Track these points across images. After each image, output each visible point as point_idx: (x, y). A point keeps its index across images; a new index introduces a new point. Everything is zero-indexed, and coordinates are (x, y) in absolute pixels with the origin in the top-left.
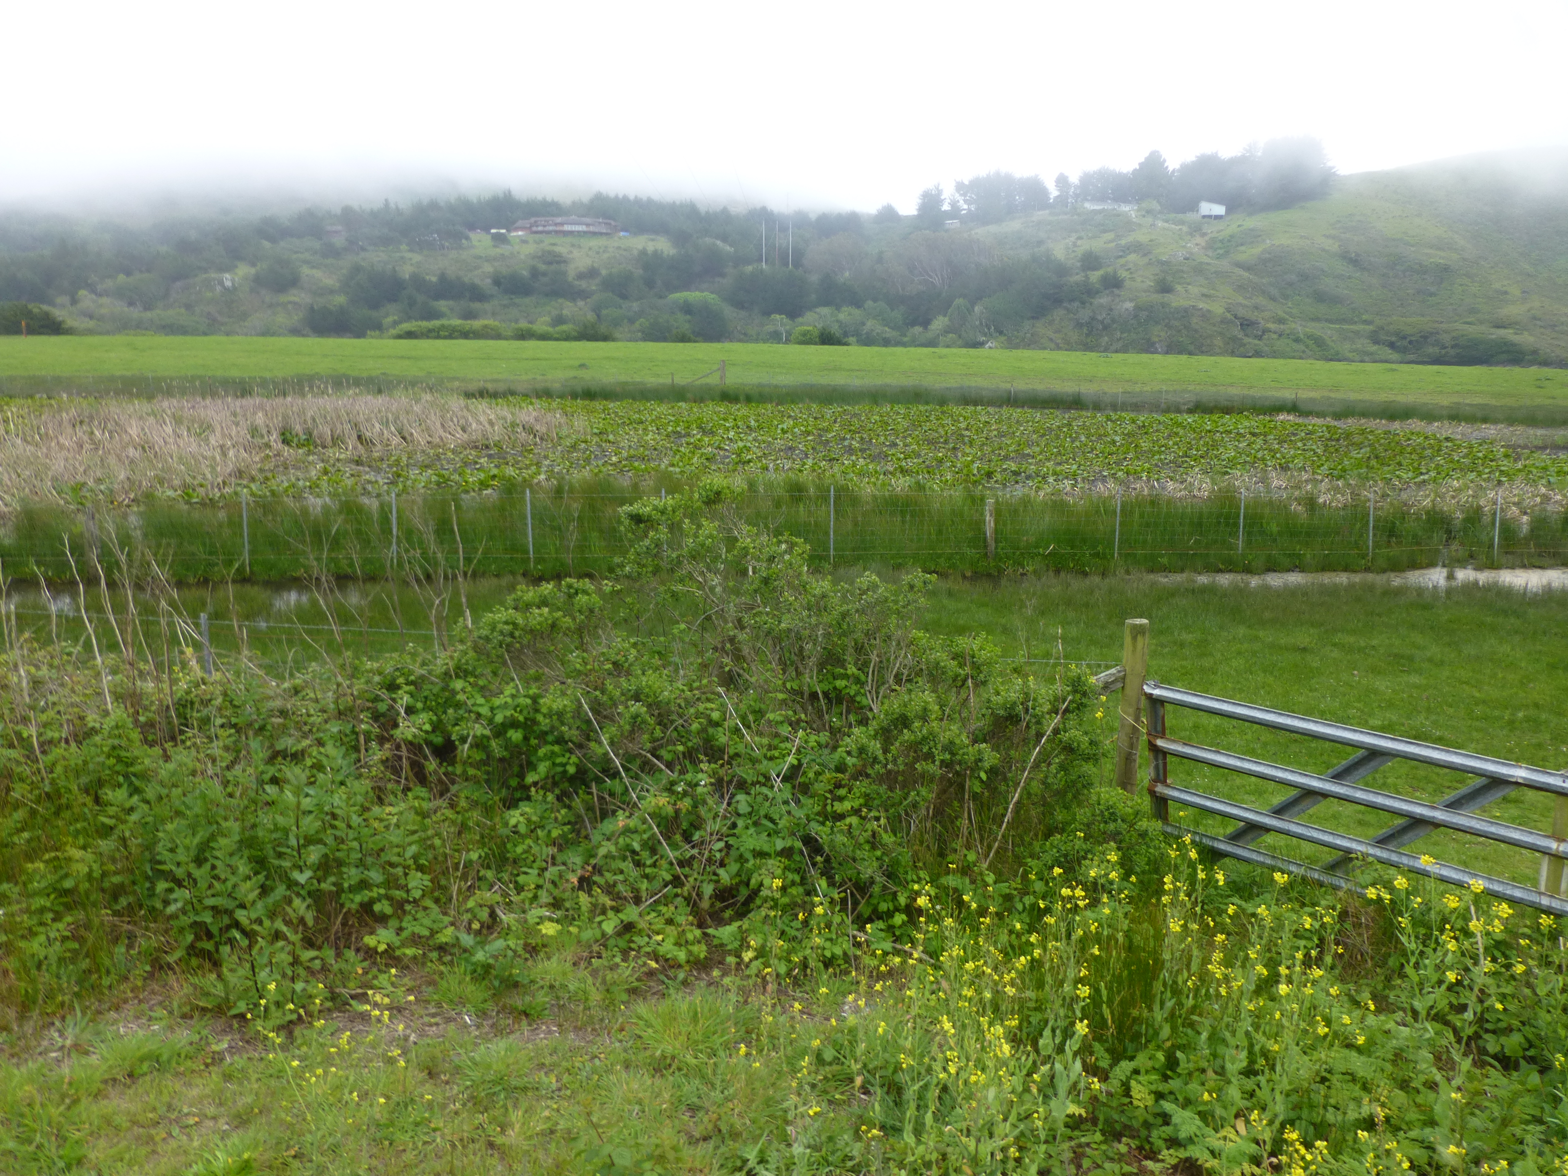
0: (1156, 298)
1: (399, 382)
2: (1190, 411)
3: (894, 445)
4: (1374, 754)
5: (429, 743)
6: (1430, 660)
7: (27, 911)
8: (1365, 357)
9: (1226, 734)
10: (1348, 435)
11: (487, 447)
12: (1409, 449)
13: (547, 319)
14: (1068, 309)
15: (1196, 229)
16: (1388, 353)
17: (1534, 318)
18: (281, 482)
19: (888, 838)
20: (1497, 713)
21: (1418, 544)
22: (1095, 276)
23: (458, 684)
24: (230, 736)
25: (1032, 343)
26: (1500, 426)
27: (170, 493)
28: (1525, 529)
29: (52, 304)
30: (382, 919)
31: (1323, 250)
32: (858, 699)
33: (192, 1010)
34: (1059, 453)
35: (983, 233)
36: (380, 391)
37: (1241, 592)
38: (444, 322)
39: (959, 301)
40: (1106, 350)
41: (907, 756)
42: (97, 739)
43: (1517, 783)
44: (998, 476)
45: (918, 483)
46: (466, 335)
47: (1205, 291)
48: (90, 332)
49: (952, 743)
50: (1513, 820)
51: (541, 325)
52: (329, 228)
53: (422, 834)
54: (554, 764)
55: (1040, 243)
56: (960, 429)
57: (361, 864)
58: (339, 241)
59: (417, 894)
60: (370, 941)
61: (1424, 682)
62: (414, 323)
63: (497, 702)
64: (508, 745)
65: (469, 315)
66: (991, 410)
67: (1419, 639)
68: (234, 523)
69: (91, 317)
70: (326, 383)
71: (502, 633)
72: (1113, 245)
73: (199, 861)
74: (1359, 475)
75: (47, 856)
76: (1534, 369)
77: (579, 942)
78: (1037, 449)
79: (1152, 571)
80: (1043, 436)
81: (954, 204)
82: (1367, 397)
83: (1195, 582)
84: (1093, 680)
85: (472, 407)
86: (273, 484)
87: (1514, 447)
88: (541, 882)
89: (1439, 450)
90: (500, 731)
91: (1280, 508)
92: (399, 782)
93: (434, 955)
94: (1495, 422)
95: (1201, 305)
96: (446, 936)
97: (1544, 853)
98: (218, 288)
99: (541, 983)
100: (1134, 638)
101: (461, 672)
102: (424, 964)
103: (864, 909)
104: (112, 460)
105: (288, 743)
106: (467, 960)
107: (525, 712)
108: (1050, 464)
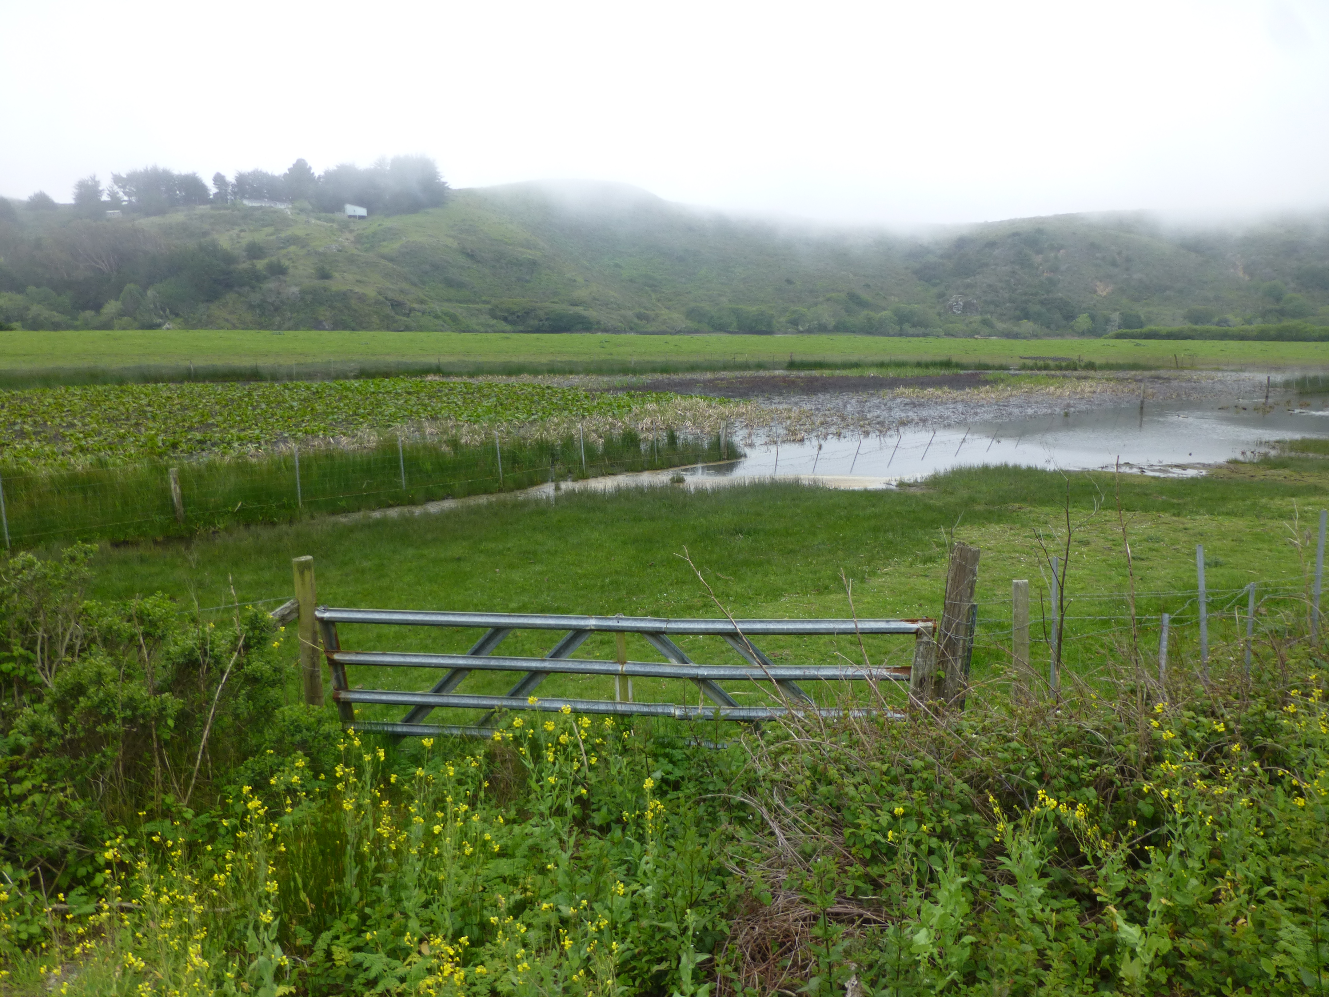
0: (318, 283)
2: (356, 377)
3: (72, 425)
4: (498, 630)
6: (548, 552)
8: (488, 328)
9: (404, 637)
10: (480, 389)
12: (523, 397)
14: (239, 293)
15: (345, 226)
16: (503, 325)
17: (595, 299)
19: (77, 806)
20: (592, 582)
21: (533, 467)
22: (261, 265)
25: (208, 323)
26: (581, 376)
28: (601, 449)
31: (447, 246)
32: (30, 678)
34: (242, 421)
35: (146, 223)
37: (407, 521)
39: (129, 287)
40: (279, 328)
41: (87, 722)
43: (591, 630)
44: (184, 446)
45: (100, 460)
47: (358, 277)
49: (131, 699)
50: (607, 656)
55: (205, 234)
56: (141, 405)
61: (545, 569)
66: (172, 386)
67: (539, 537)
72: (274, 237)
74: (490, 419)
76: (599, 334)
78: (220, 419)
79: (334, 513)
80: (225, 406)
81: (113, 195)
82: (491, 359)
83: (370, 517)
84: (270, 615)
87: (590, 390)
89: (544, 396)
91: (433, 451)
94: (578, 373)
95: (357, 289)
97: (616, 675)
100: (302, 573)
103: (61, 879)
108: (234, 431)
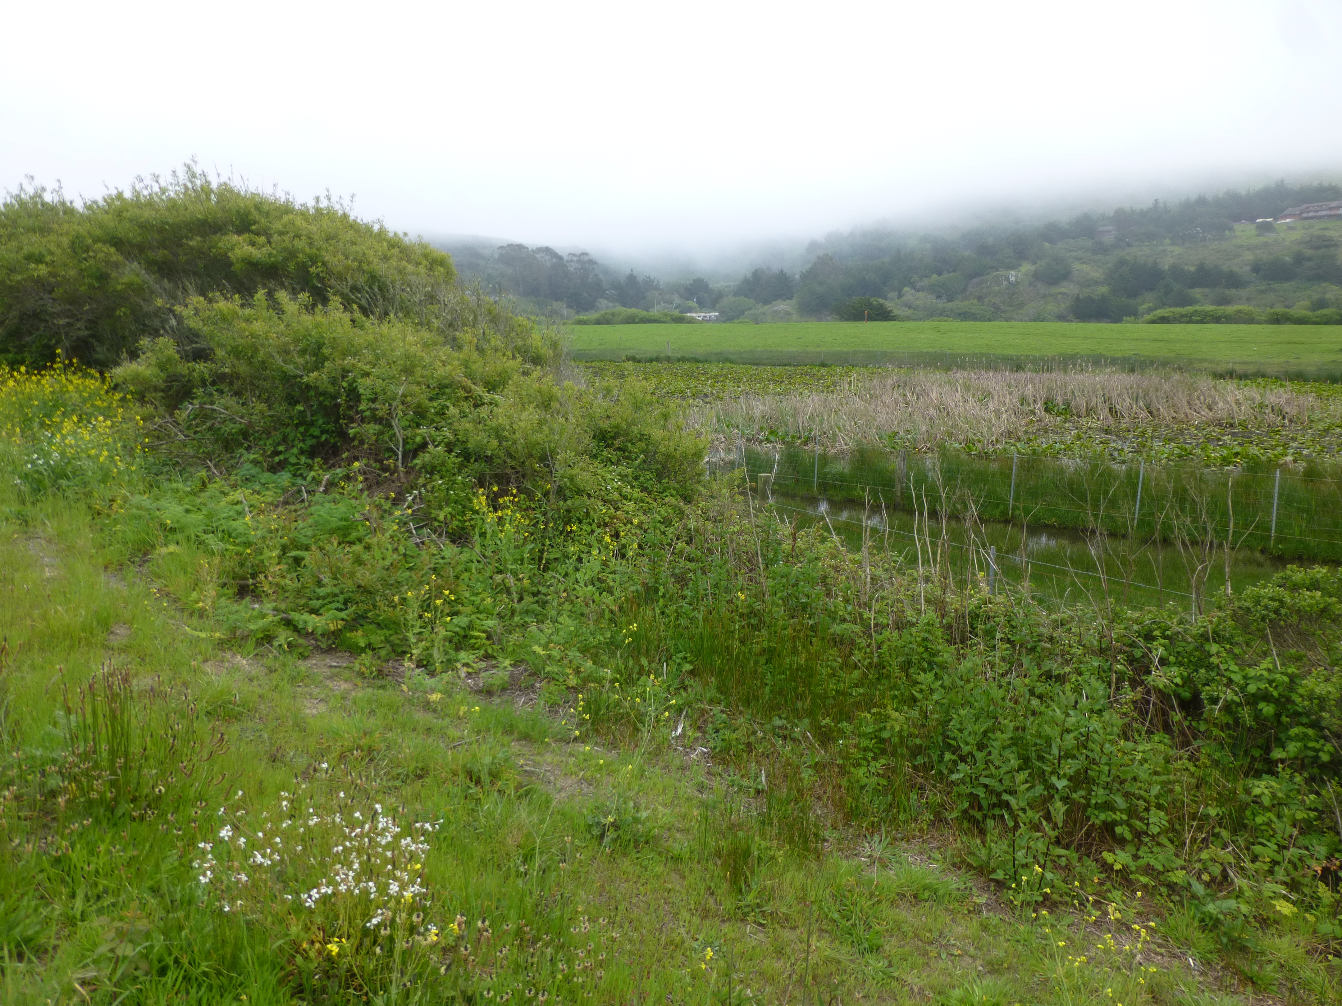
1: (1152, 363)
5: (1177, 696)
7: (856, 746)
11: (1231, 425)
13: (1307, 303)
18: (1042, 443)
23: (1214, 648)
24: (1007, 649)
27: (956, 445)
29: (886, 299)
30: (1122, 842)
33: (962, 862)
36: (1132, 370)
38: (1198, 308)
42: (914, 630)
46: (1218, 320)
48: (908, 319)
51: (1298, 310)
52: (1101, 229)
53: (1164, 778)
54: (1305, 746)
57: (1107, 786)
58: (1108, 239)
59: (1155, 830)
60: (1108, 857)
62: (1169, 309)
63: (1251, 672)
64: (1257, 716)
65: (1224, 301)
68: (1005, 474)
69: (910, 307)
70: (1087, 362)
71: (1266, 607)
73: (981, 747)
75: (874, 710)
77: (1315, 932)
85: (1219, 387)
86: (1034, 445)
88: (1278, 858)
90: (1253, 700)
92: (1143, 724)
93: (1164, 890)
96: (1178, 877)
98: (1005, 283)
99: (1270, 957)
101: (1218, 637)
102: (1153, 895)
104: (917, 417)
105: (1054, 666)
106: (1197, 907)
107: (1281, 689)
